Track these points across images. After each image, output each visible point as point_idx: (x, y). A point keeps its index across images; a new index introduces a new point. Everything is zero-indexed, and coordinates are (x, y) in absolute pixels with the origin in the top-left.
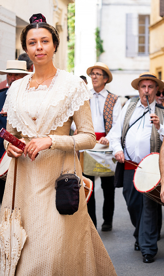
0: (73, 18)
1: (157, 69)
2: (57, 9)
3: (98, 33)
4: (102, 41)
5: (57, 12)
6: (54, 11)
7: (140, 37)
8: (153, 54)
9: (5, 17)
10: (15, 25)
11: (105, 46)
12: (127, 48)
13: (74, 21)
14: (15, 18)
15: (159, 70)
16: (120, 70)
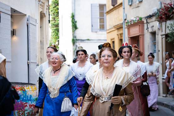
0: (57, 7)
1: (111, 40)
2: (40, 3)
3: (73, 17)
4: (76, 22)
5: (41, 4)
6: (39, 4)
7: (100, 19)
8: (109, 30)
9: (3, 9)
10: (10, 14)
11: (78, 25)
12: (92, 26)
13: (58, 9)
14: (10, 9)
15: (113, 41)
16: (88, 40)
